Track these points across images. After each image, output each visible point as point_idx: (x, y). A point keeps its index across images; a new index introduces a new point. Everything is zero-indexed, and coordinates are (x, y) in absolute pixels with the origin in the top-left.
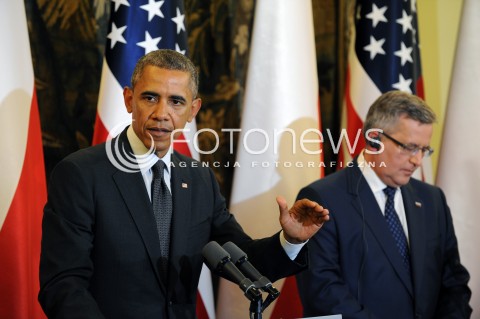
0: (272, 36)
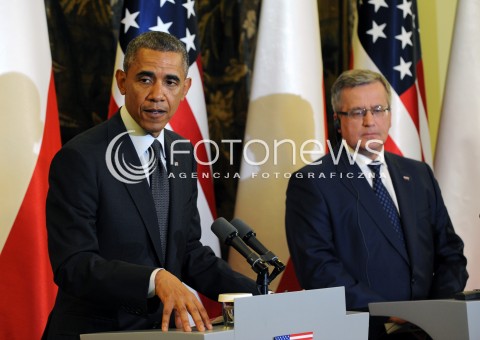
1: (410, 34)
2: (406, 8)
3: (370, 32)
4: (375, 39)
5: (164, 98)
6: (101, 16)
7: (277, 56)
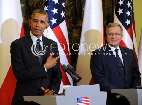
0: (90, 8)
1: (130, 12)
2: (129, 4)
3: (118, 12)
5: (40, 26)
6: (40, 7)
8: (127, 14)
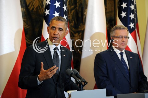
1: (134, 15)
2: (132, 7)
3: (121, 15)
4: (123, 17)
5: (58, 34)
6: (41, 11)
7: (92, 22)
8: (131, 18)
